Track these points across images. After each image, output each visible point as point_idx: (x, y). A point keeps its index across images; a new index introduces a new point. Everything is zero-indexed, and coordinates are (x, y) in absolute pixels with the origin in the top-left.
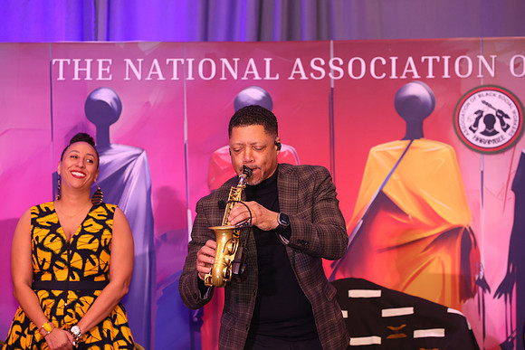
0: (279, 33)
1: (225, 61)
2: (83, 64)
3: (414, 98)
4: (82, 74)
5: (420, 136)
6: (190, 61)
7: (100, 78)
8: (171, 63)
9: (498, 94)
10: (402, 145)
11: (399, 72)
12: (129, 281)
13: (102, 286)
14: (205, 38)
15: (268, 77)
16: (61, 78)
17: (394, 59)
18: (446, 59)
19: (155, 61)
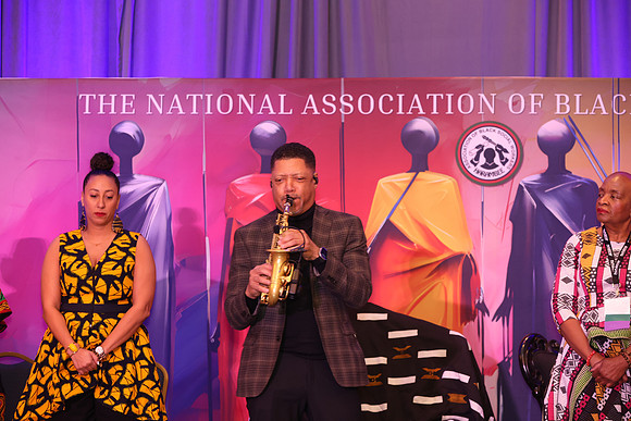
0: (293, 71)
1: (241, 96)
2: (107, 99)
3: (420, 132)
4: (107, 109)
5: (426, 169)
6: (209, 96)
7: (124, 112)
8: (191, 98)
9: (497, 130)
10: (408, 176)
11: (405, 108)
12: (151, 305)
13: (125, 309)
14: (223, 75)
15: (282, 112)
16: (87, 112)
17: (401, 96)
18: (450, 96)
19: (176, 96)
